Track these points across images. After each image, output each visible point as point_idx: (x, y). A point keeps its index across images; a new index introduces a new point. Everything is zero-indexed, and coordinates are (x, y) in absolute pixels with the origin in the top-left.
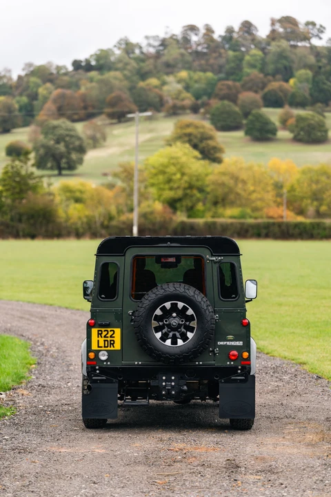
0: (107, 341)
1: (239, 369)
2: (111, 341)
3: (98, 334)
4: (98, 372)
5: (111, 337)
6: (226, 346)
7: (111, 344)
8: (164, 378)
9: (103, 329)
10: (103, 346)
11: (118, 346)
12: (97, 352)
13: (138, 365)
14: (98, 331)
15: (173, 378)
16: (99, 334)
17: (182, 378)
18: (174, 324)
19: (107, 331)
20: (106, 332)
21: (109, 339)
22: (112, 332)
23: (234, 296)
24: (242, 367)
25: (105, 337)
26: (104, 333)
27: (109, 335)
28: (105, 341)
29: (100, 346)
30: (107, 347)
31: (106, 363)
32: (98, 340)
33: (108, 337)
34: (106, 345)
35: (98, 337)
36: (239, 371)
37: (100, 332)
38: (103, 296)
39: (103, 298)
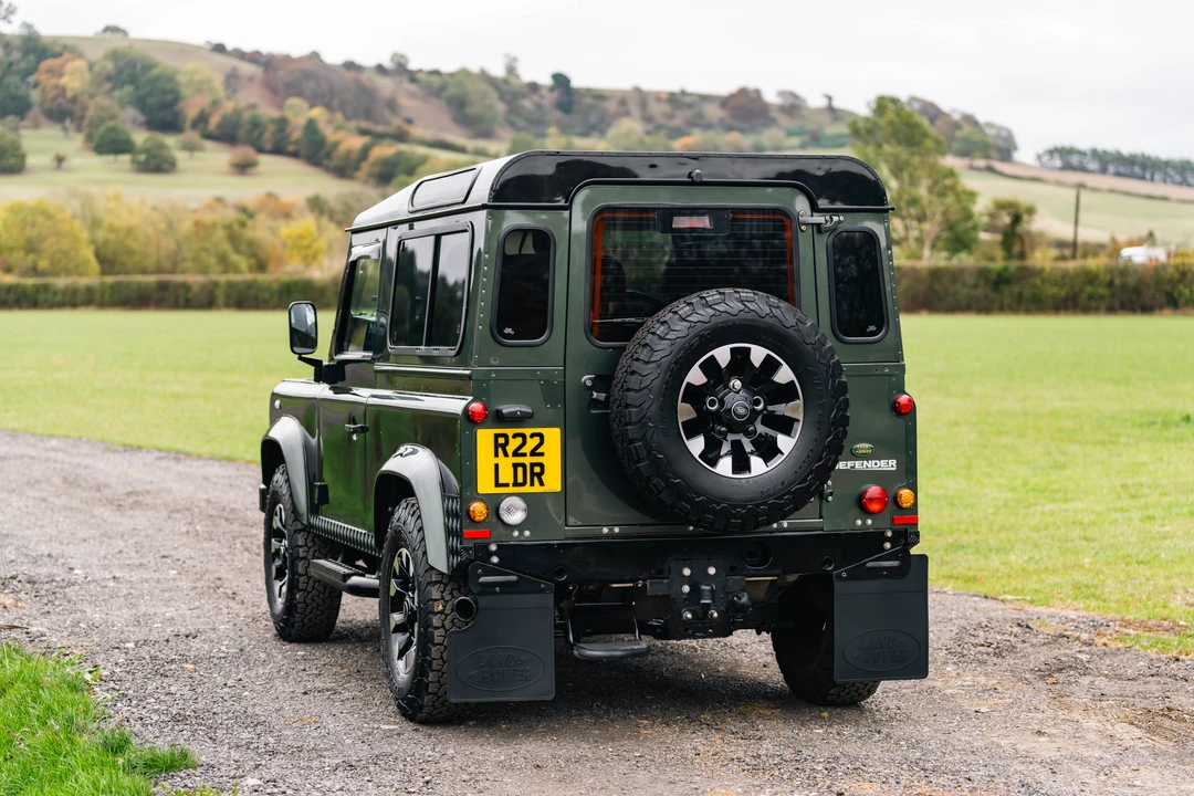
0: (523, 465)
1: (888, 539)
2: (533, 465)
3: (497, 445)
4: (495, 560)
5: (533, 453)
6: (852, 472)
7: (533, 474)
8: (687, 572)
9: (510, 432)
10: (511, 481)
11: (553, 481)
12: (494, 503)
13: (612, 535)
14: (497, 436)
15: (712, 571)
16: (500, 447)
17: (733, 570)
18: (741, 411)
19: (523, 436)
20: (519, 441)
21: (528, 460)
22: (537, 440)
23: (873, 328)
24: (893, 532)
25: (516, 454)
26: (514, 444)
27: (527, 449)
28: (515, 466)
29: (501, 481)
30: (524, 484)
31: (521, 534)
32: (497, 466)
33: (524, 455)
34: (520, 480)
35: (496, 455)
36: (888, 545)
37: (501, 440)
38: (508, 331)
39: (509, 336)
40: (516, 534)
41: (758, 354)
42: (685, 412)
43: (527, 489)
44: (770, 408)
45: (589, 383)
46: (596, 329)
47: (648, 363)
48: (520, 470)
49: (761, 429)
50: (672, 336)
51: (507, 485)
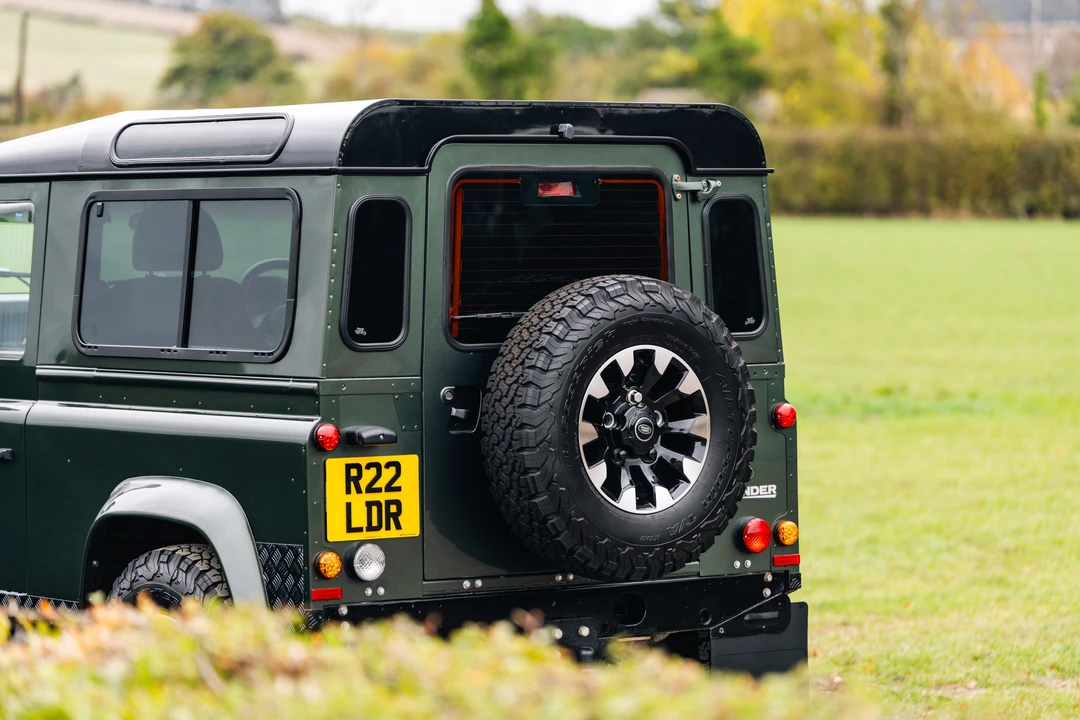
0: (378, 504)
1: (768, 585)
2: (389, 503)
3: (348, 479)
5: (389, 488)
7: (389, 515)
8: (558, 633)
9: (363, 461)
10: (364, 524)
11: (411, 523)
12: (347, 553)
13: (473, 590)
14: (349, 467)
15: (585, 631)
16: (352, 481)
17: (605, 630)
18: (646, 430)
19: (377, 466)
20: (373, 471)
21: (383, 497)
22: (392, 471)
23: (751, 321)
24: (774, 576)
26: (368, 475)
27: (382, 483)
28: (369, 505)
29: (354, 525)
30: (378, 528)
31: (375, 591)
32: (349, 506)
33: (379, 490)
34: (375, 523)
35: (348, 491)
36: (767, 592)
37: (354, 472)
38: (360, 331)
39: (361, 339)
40: (369, 592)
41: (663, 357)
42: (587, 432)
43: (382, 534)
44: (671, 425)
45: (449, 398)
46: (455, 326)
47: (546, 371)
48: (374, 509)
49: (661, 451)
50: (573, 336)
51: (360, 530)
